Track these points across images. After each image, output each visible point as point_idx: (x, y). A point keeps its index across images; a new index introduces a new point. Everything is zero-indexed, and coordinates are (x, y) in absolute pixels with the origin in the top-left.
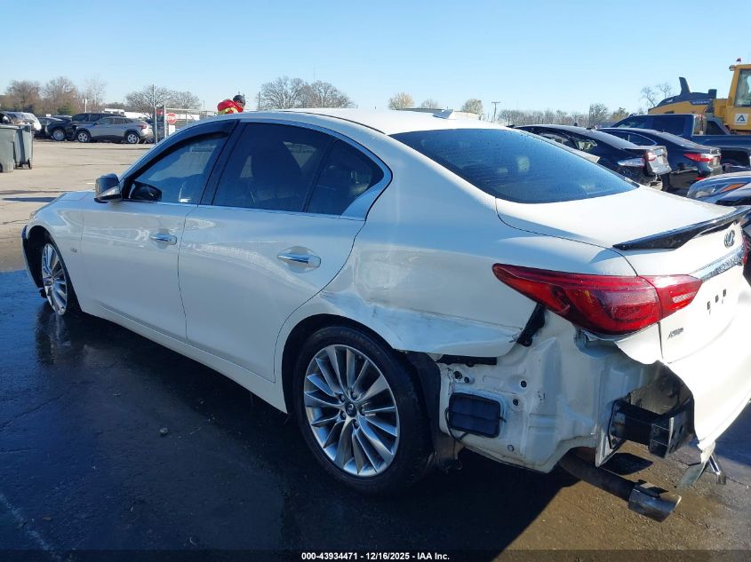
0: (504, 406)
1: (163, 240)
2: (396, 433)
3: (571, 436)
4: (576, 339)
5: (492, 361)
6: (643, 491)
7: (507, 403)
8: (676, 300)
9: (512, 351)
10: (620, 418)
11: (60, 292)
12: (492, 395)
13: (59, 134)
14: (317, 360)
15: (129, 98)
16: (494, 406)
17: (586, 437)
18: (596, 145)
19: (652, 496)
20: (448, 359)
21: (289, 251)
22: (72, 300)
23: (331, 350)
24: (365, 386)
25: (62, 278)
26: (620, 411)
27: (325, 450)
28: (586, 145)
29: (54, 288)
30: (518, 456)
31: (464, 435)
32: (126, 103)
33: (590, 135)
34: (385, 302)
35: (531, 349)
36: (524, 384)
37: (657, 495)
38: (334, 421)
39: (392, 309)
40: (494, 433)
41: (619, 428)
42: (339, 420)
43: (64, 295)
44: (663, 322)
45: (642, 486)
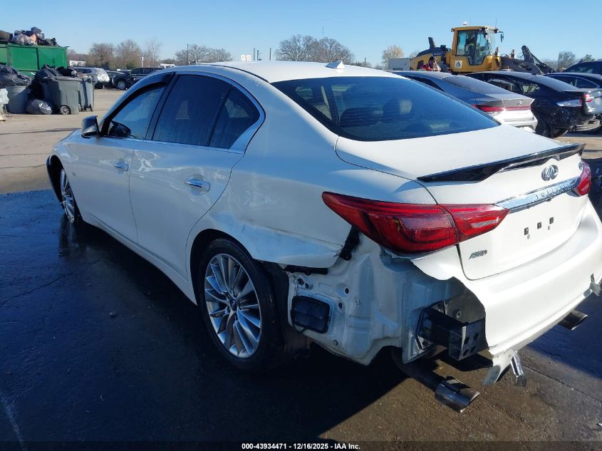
0: (332, 308)
1: (121, 167)
2: (259, 325)
3: (381, 337)
4: (381, 255)
5: (324, 271)
6: (448, 386)
7: (335, 305)
8: (475, 226)
9: (337, 264)
10: (428, 324)
11: (70, 205)
12: (324, 299)
13: (122, 85)
14: (212, 265)
15: (179, 55)
16: (325, 307)
17: (393, 338)
18: (538, 88)
19: (453, 390)
20: (292, 268)
21: (192, 178)
22: (76, 212)
23: (220, 257)
24: (241, 287)
25: (70, 196)
26: (428, 318)
27: (219, 335)
28: (530, 89)
29: (67, 203)
30: (341, 350)
31: (304, 330)
32: (176, 58)
33: (533, 80)
34: (251, 221)
35: (351, 263)
36: (347, 291)
37: (458, 390)
38: (224, 313)
39: (255, 227)
40: (324, 330)
41: (428, 332)
42: (226, 312)
43: (72, 208)
44: (461, 244)
45: (448, 381)
